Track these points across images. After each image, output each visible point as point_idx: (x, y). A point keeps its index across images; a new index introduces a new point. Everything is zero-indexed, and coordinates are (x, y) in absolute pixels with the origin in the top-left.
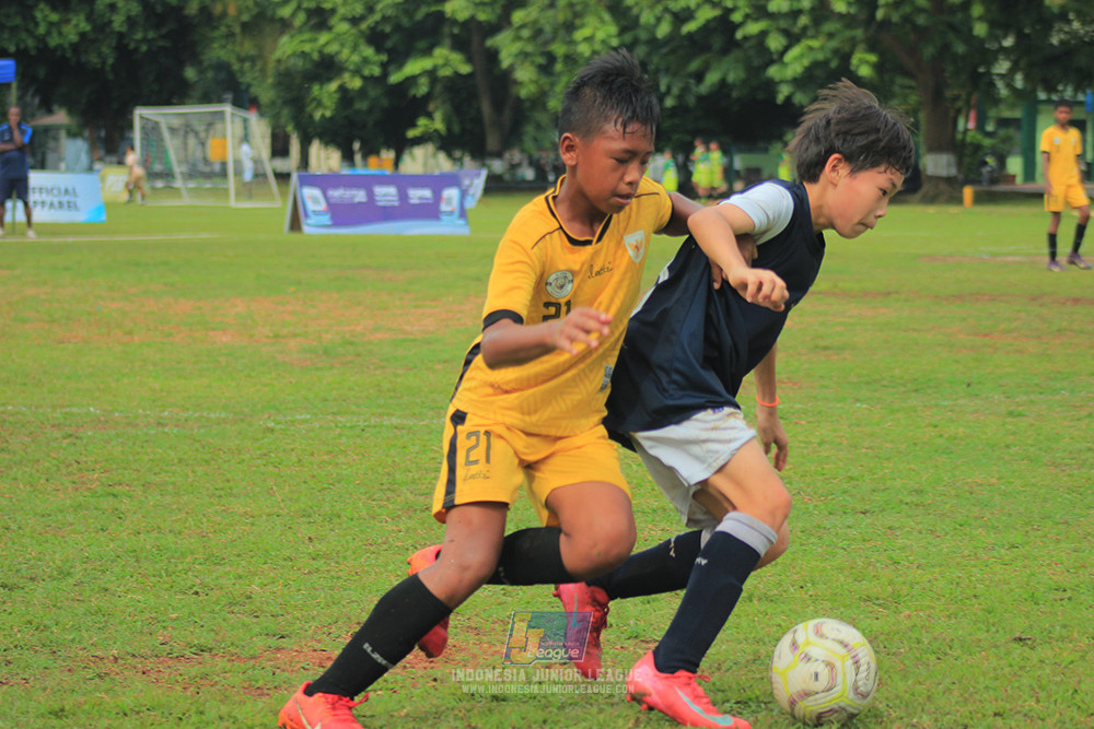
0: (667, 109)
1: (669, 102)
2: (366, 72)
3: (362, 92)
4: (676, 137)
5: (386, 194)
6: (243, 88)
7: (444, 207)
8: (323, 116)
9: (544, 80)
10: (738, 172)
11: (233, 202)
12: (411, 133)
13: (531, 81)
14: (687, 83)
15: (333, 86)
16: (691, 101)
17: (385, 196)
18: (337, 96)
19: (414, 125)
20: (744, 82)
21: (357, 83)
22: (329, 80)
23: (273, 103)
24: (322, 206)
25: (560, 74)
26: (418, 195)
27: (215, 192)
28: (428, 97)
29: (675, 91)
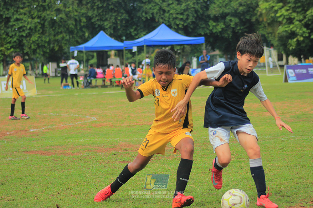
2: (304, 35)
3: (303, 41)
6: (269, 41)
8: (292, 48)
11: (267, 74)
15: (295, 40)
17: (311, 71)
18: (296, 43)
23: (278, 45)
24: (294, 75)
27: (262, 71)
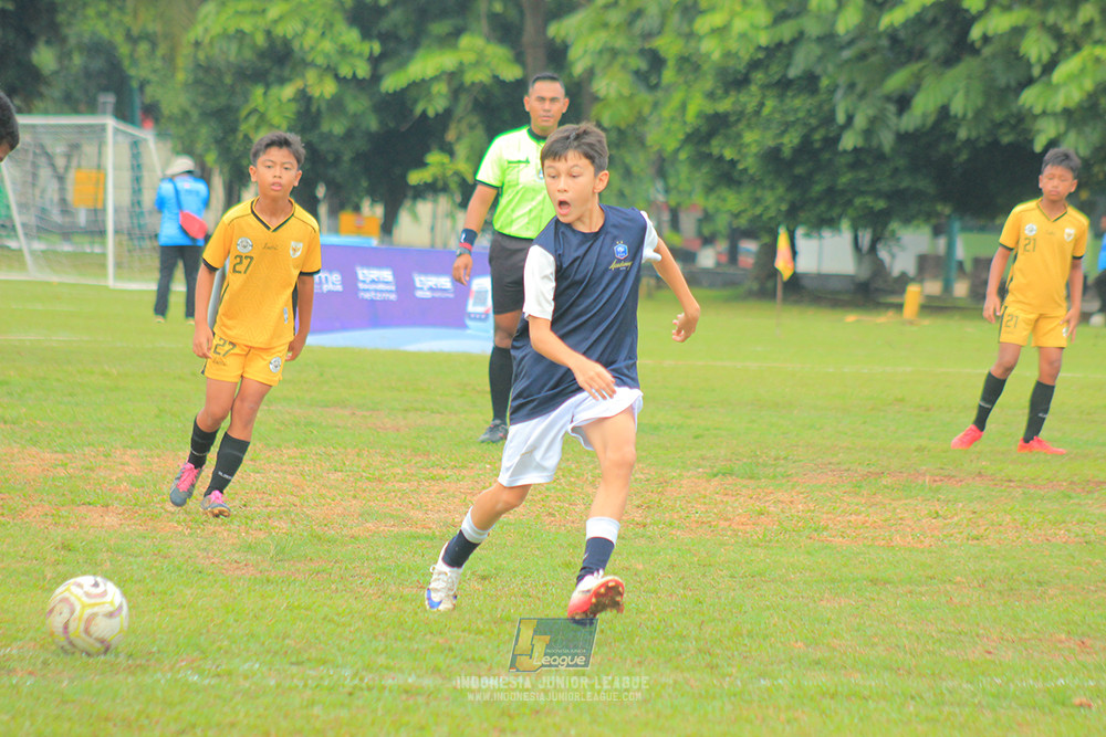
0: (845, 152)
1: (849, 141)
2: (345, 71)
3: (336, 105)
4: (858, 201)
5: (376, 280)
6: (135, 84)
7: (472, 307)
9: (644, 98)
10: (961, 264)
11: (111, 282)
12: (415, 178)
13: (621, 97)
14: (882, 110)
15: (288, 91)
16: (887, 140)
17: (373, 281)
18: (293, 107)
19: (421, 164)
20: (979, 114)
21: (328, 88)
22: (282, 81)
23: (186, 114)
25: (669, 89)
26: (430, 284)
27: (80, 262)
28: (445, 118)
29: (860, 121)
